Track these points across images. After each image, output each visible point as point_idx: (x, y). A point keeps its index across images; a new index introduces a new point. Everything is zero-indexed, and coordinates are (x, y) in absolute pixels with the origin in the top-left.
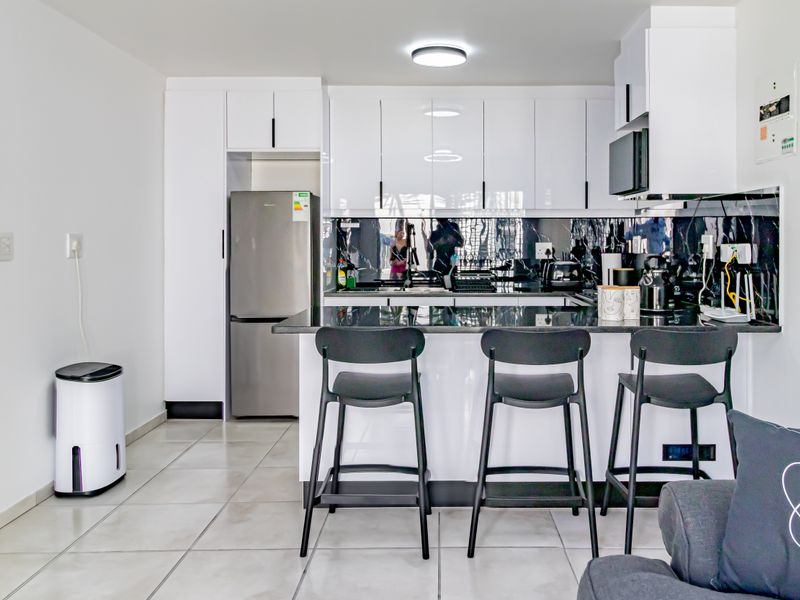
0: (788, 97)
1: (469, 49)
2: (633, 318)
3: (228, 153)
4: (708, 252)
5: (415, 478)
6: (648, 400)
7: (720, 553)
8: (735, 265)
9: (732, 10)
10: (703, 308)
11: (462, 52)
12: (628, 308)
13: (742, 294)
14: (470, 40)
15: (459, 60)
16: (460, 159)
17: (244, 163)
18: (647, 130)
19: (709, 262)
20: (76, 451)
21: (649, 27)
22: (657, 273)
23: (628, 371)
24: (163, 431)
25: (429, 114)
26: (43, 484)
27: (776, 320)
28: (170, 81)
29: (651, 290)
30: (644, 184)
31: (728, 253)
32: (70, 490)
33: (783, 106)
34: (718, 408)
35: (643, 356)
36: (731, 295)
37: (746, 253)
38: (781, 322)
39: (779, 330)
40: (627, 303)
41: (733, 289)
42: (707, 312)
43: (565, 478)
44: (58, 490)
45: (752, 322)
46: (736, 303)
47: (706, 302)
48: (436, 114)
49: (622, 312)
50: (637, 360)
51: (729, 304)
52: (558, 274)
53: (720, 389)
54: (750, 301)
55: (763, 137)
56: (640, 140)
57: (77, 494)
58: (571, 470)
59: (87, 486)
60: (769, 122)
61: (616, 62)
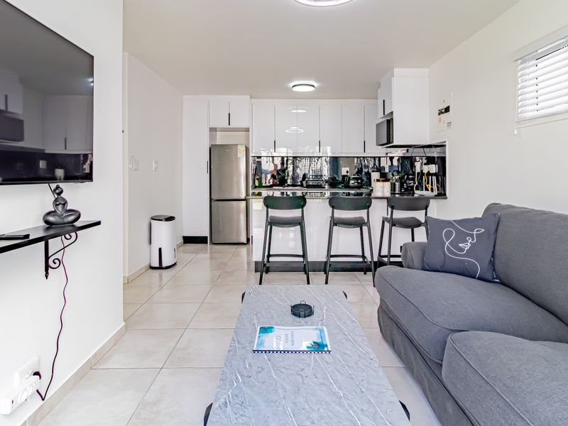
0: (449, 107)
1: (316, 85)
2: (388, 194)
3: (210, 128)
4: (418, 169)
5: (301, 259)
6: (395, 225)
7: (423, 260)
8: (429, 174)
9: (427, 70)
10: (416, 192)
11: (313, 86)
12: (386, 191)
13: (432, 185)
14: (317, 80)
15: (312, 89)
16: (302, 131)
17: (214, 132)
18: (392, 119)
19: (418, 173)
20: (160, 250)
21: (393, 76)
22: (397, 177)
23: (386, 216)
24: (182, 248)
25: (295, 111)
26: (147, 263)
27: (445, 195)
28: (185, 97)
29: (395, 184)
30: (391, 141)
31: (426, 169)
32: (158, 266)
33: (447, 110)
34: (423, 229)
35: (393, 208)
36: (427, 186)
37: (433, 168)
38: (447, 195)
39: (446, 198)
40: (386, 189)
41: (428, 183)
42: (418, 193)
43: (361, 260)
44: (153, 265)
45: (436, 196)
46: (430, 189)
47: (417, 189)
48: (299, 111)
49: (383, 192)
50: (390, 209)
51: (427, 189)
52: (352, 182)
53: (423, 221)
54: (435, 188)
55: (440, 121)
56: (390, 123)
57: (160, 268)
58: (363, 257)
59: (164, 265)
60: (442, 115)
61: (379, 90)
